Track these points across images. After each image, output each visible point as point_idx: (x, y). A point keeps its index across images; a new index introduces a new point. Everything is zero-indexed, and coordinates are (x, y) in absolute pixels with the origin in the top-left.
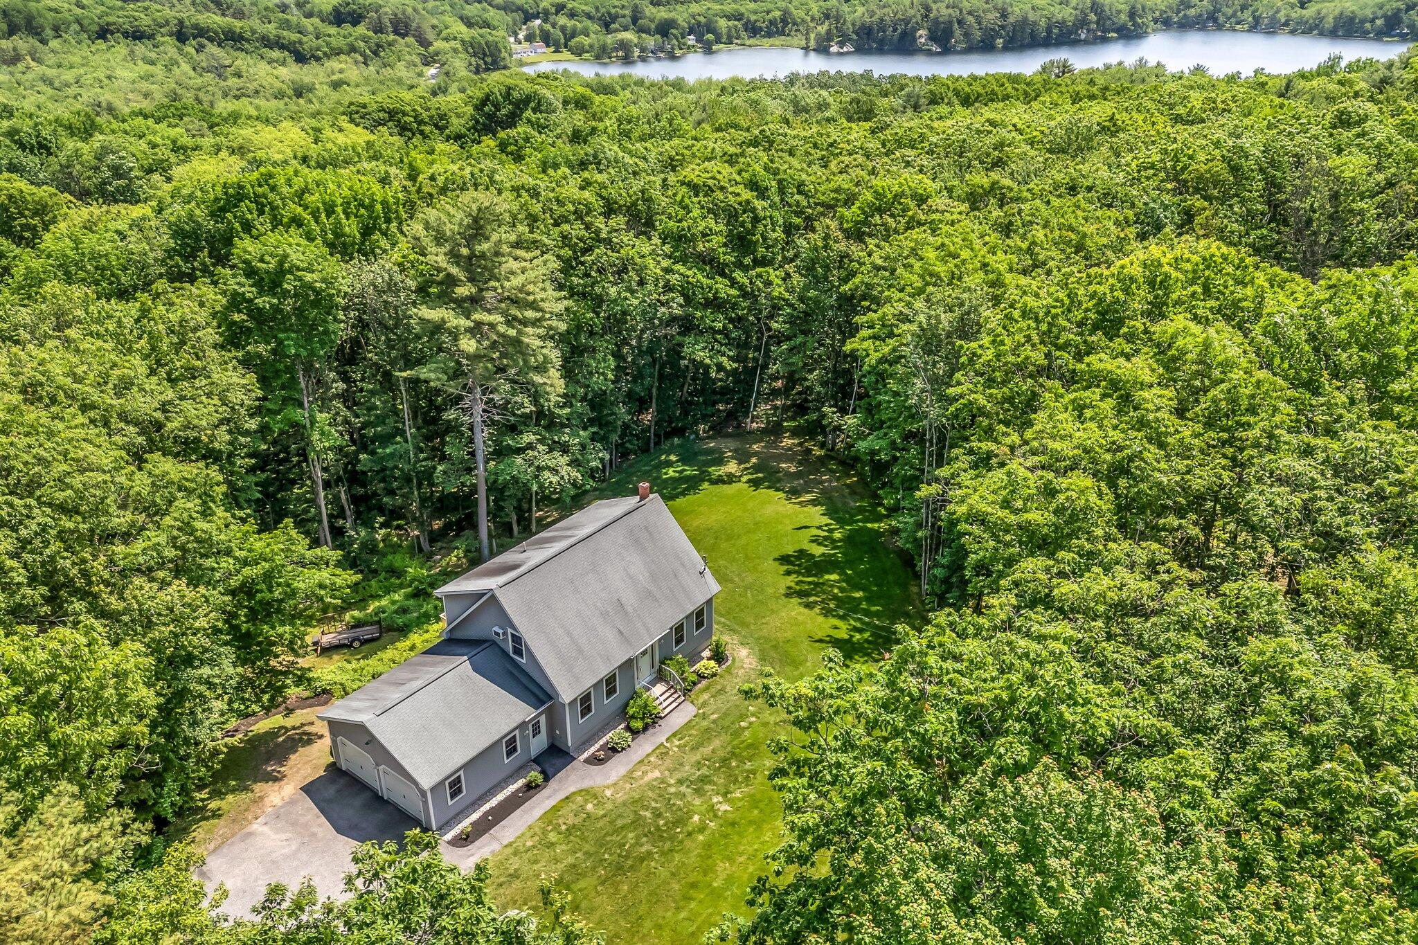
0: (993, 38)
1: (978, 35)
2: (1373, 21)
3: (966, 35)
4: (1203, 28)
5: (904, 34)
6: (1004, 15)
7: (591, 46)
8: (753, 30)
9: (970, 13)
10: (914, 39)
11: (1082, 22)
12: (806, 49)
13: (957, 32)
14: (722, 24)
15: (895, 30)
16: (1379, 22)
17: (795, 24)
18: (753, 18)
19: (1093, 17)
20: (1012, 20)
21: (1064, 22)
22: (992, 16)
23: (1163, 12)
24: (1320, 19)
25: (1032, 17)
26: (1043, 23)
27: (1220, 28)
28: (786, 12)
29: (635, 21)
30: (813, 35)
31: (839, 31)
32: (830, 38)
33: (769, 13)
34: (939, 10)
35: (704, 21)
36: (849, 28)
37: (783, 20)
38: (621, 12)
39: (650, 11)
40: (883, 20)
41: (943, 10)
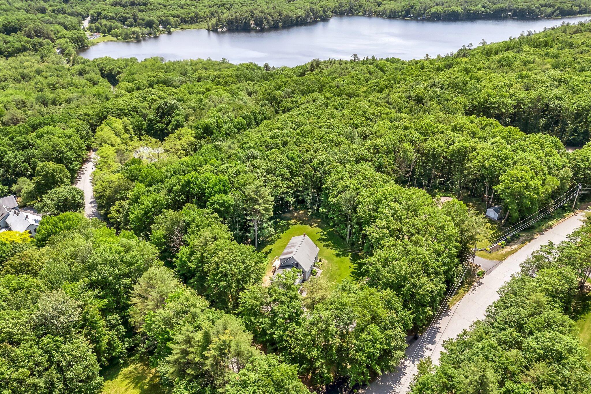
0: (278, 23)
1: (272, 22)
2: (401, 12)
3: (268, 23)
4: (348, 15)
5: (246, 23)
6: (281, 15)
7: (121, 34)
8: (184, 21)
9: (268, 14)
10: (249, 25)
11: (308, 16)
12: (208, 30)
13: (265, 22)
14: (172, 20)
15: (242, 22)
16: (403, 13)
17: (201, 18)
18: (184, 16)
19: (311, 14)
20: (283, 16)
21: (301, 16)
22: (276, 15)
23: (334, 9)
24: (385, 11)
25: (290, 15)
27: (353, 14)
28: (196, 14)
29: (135, 20)
30: (210, 24)
31: (220, 23)
32: (217, 25)
33: (189, 14)
34: (257, 13)
35: (164, 19)
36: (224, 21)
37: (196, 17)
38: (127, 16)
39: (140, 15)
40: (236, 18)
41: (258, 13)
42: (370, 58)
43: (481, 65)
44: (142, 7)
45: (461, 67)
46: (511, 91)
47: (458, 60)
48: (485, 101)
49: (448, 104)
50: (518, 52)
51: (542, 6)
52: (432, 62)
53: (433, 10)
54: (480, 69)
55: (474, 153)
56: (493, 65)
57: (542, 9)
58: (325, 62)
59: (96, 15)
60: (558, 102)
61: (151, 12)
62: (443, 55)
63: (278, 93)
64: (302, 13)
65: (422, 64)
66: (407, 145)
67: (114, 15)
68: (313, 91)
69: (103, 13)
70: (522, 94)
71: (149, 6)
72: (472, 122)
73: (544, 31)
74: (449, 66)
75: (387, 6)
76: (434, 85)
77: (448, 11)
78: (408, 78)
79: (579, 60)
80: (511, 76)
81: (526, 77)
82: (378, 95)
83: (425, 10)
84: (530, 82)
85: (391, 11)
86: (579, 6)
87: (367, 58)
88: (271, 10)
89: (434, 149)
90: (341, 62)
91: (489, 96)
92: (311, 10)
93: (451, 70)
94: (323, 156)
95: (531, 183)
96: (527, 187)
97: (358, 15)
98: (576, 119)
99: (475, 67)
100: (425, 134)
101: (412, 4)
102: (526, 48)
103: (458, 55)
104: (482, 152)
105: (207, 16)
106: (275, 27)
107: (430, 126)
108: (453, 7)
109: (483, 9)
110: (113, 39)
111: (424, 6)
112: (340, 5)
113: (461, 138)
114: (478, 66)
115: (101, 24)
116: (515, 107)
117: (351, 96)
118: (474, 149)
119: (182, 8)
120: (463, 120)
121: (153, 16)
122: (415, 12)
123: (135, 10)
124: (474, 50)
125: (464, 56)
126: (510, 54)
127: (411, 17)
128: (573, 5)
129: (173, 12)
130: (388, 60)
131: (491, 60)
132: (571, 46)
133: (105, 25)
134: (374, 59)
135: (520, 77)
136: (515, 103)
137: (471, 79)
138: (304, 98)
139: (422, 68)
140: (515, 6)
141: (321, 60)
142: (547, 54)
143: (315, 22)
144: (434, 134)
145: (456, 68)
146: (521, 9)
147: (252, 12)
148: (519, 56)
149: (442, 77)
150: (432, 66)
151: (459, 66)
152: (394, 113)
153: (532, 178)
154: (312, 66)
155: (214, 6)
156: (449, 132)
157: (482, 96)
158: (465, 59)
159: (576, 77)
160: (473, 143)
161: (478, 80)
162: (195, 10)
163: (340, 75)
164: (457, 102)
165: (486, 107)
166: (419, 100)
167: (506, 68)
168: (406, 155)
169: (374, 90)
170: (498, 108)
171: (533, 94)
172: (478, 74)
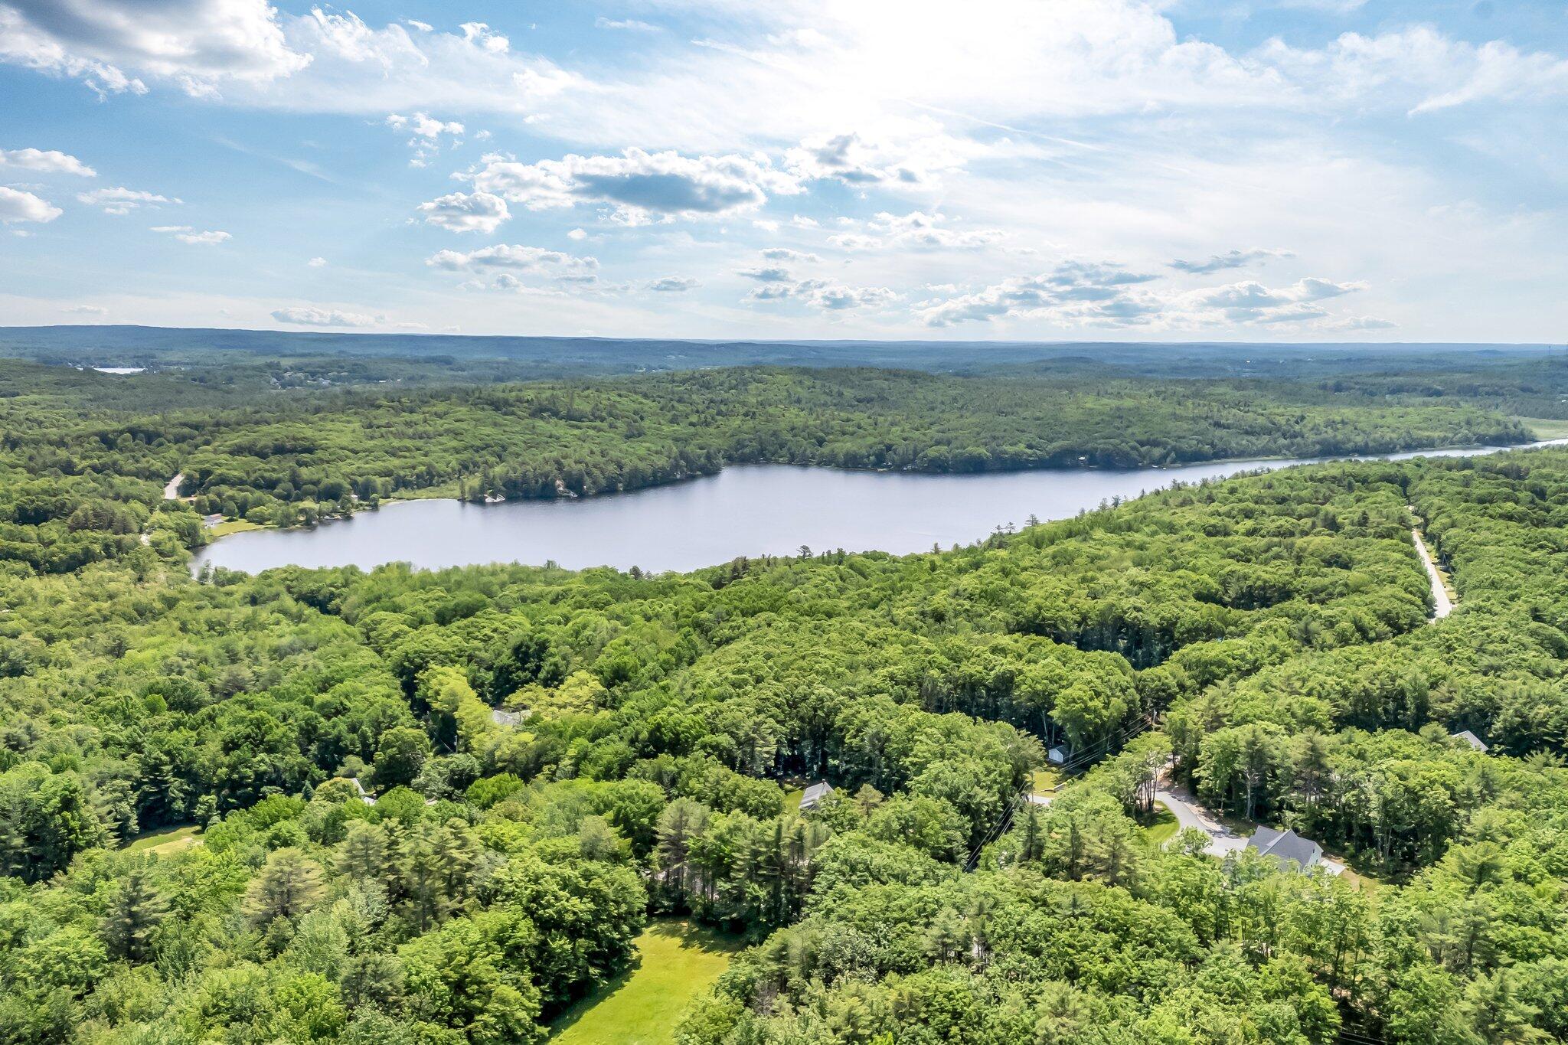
0: (615, 484)
1: (603, 482)
2: (868, 457)
3: (594, 483)
4: (757, 463)
5: (545, 485)
6: (621, 467)
7: (272, 515)
8: (401, 483)
9: (595, 466)
10: (554, 488)
11: (676, 467)
12: (463, 500)
13: (588, 481)
14: (379, 481)
15: (537, 482)
16: (872, 458)
17: (440, 476)
18: (402, 473)
19: (683, 463)
20: (626, 469)
21: (663, 468)
22: (612, 468)
23: (726, 450)
24: (834, 454)
25: (641, 465)
26: (650, 471)
27: (769, 462)
28: (429, 466)
29: (297, 486)
30: (467, 488)
31: (489, 485)
32: (482, 490)
33: (414, 468)
34: (570, 464)
35: (360, 480)
36: (499, 483)
37: (429, 473)
38: (275, 475)
39: (305, 473)
40: (525, 474)
41: (573, 465)
42: (834, 552)
43: (1026, 563)
44: (306, 457)
45: (996, 566)
46: (1071, 601)
47: (989, 554)
48: (1036, 616)
49: (982, 621)
50: (1085, 540)
51: (1142, 444)
52: (947, 558)
53: (932, 452)
54: (1025, 569)
55: (1021, 677)
56: (1046, 563)
57: (1143, 449)
58: (758, 563)
59: (197, 475)
60: (1135, 614)
61: (325, 466)
62: (964, 545)
63: (704, 615)
64: (662, 462)
65: (933, 563)
66: (934, 673)
67: (243, 475)
68: (761, 610)
69: (219, 472)
70: (1086, 604)
71: (319, 454)
72: (1016, 641)
73: (1141, 498)
74: (977, 566)
75: (838, 445)
76: (957, 594)
77: (961, 454)
78: (915, 585)
79: (1175, 553)
80: (1073, 578)
81: (1093, 579)
82: (872, 612)
83: (916, 453)
84: (1098, 587)
85: (847, 454)
86: (1212, 445)
87: (829, 552)
88: (598, 458)
89: (971, 676)
90: (787, 561)
91: (1040, 608)
92: (683, 455)
93: (980, 572)
94: (822, 691)
95: (1090, 704)
96: (1087, 709)
97: (778, 463)
98: (1163, 636)
99: (1018, 566)
100: (956, 659)
101: (887, 441)
102: (1099, 534)
103: (991, 545)
104: (1030, 675)
105: (453, 470)
106: (609, 490)
107: (962, 648)
108: (970, 448)
109: (1029, 451)
110: (252, 526)
111: (911, 447)
112: (738, 442)
113: (1004, 661)
114: (1022, 564)
115: (219, 495)
116: (1079, 624)
117: (829, 615)
118: (1021, 672)
119: (394, 455)
120: (1005, 640)
121: (335, 475)
122: (896, 458)
123: (289, 462)
124: (1016, 536)
125: (1000, 546)
126: (1072, 544)
127: (888, 466)
128: (1199, 442)
129: (379, 465)
130: (866, 555)
131: (1043, 553)
132: (1171, 529)
133: (231, 498)
134: (841, 553)
135: (1084, 580)
136: (1078, 618)
137: (1012, 584)
138: (751, 621)
139: (933, 568)
140: (1090, 445)
141: (750, 558)
142: (1129, 544)
143: (691, 478)
144: (968, 659)
145: (986, 569)
146: (1102, 450)
147: (558, 462)
148: (1085, 547)
149: (968, 582)
150: (948, 565)
151: (992, 564)
152: (907, 634)
153: (1091, 699)
154: (735, 570)
155: (466, 449)
156: (988, 655)
157: (1030, 609)
158: (1003, 553)
159: (1165, 579)
160: (1019, 665)
161: (1024, 586)
162: (426, 460)
163: (796, 584)
164: (993, 618)
165: (1039, 625)
166: (939, 617)
167: (1064, 568)
168: (935, 686)
169: (862, 606)
170: (1055, 626)
171: (1101, 604)
172: (1024, 576)
